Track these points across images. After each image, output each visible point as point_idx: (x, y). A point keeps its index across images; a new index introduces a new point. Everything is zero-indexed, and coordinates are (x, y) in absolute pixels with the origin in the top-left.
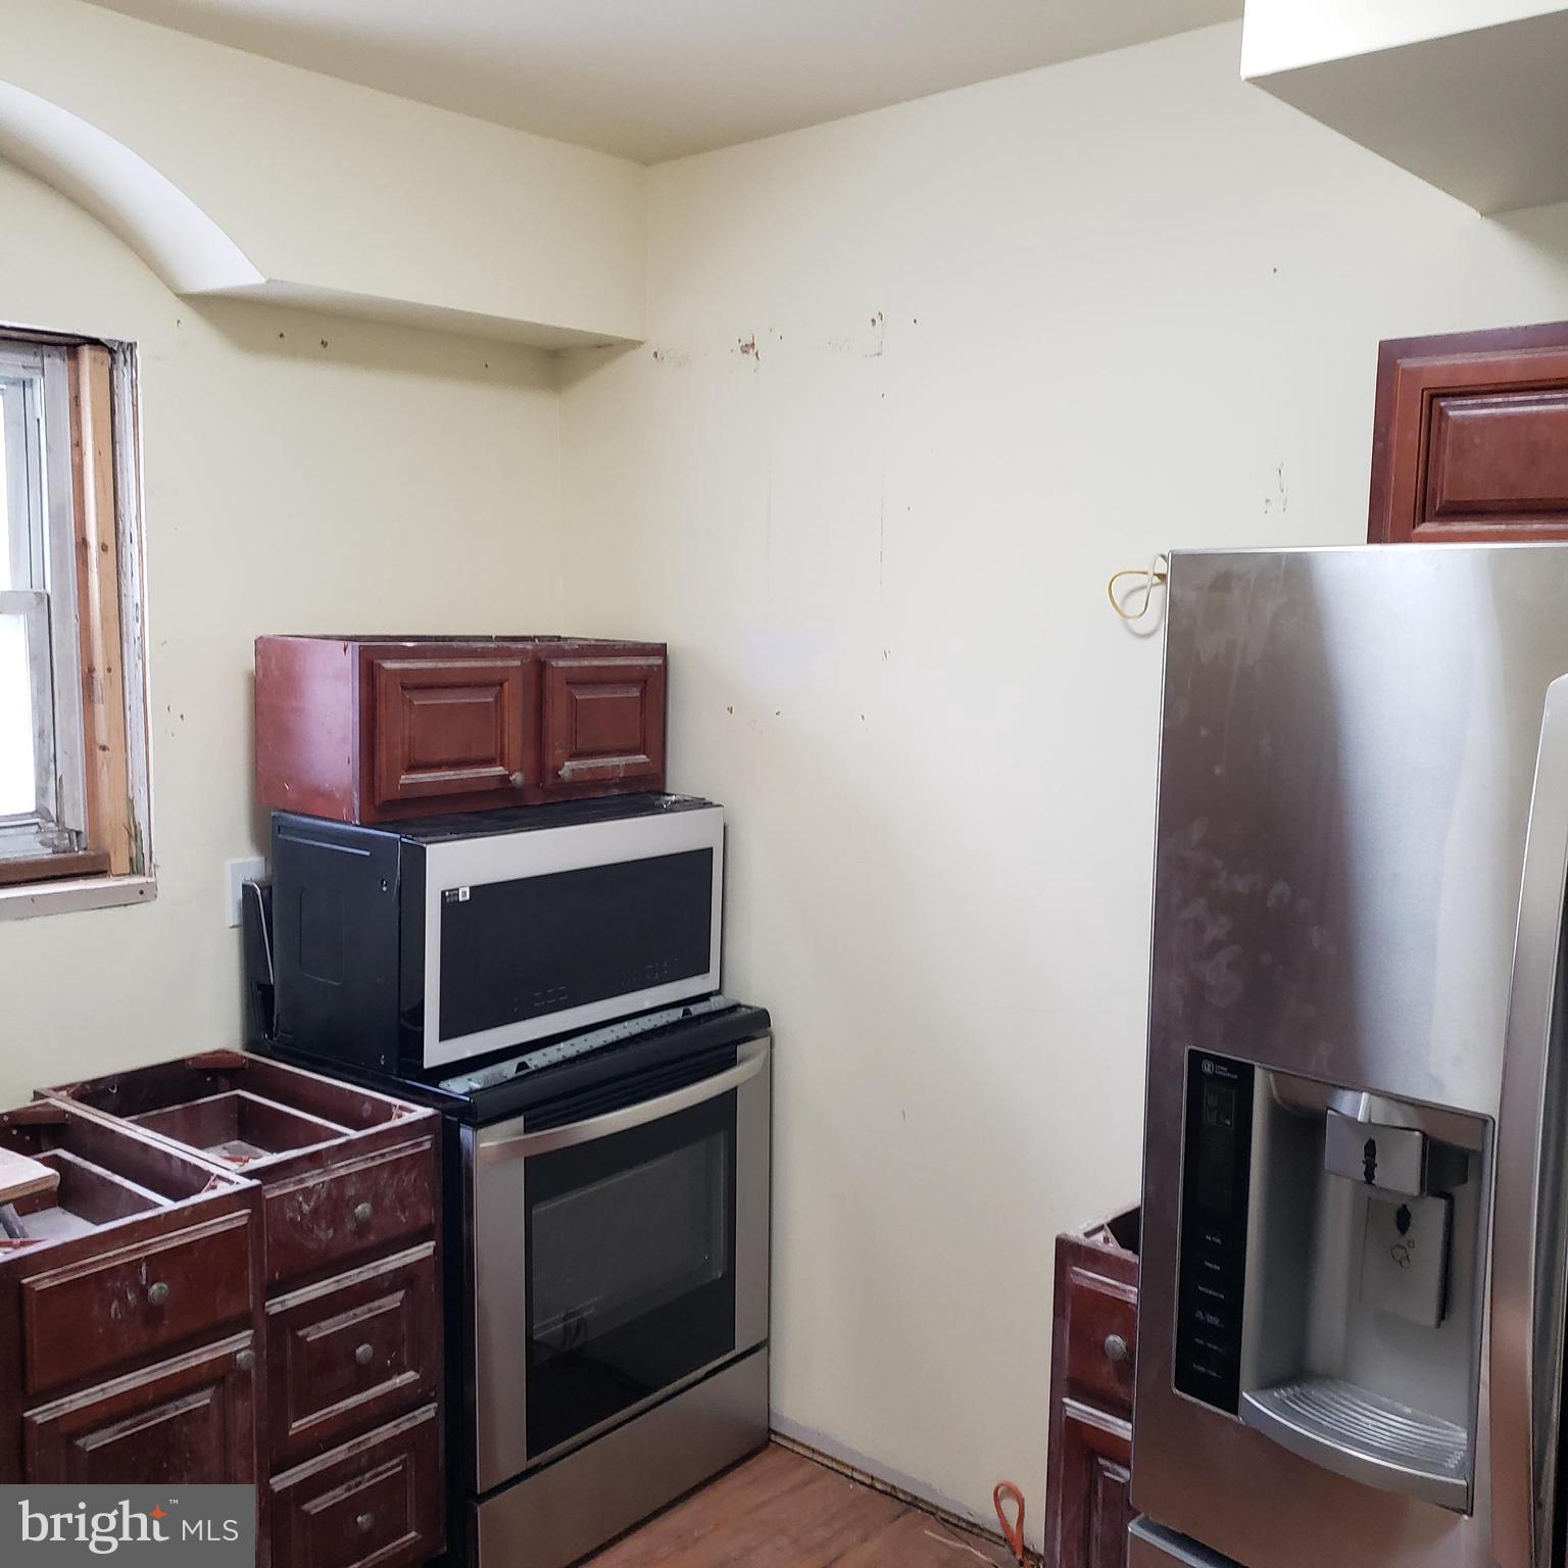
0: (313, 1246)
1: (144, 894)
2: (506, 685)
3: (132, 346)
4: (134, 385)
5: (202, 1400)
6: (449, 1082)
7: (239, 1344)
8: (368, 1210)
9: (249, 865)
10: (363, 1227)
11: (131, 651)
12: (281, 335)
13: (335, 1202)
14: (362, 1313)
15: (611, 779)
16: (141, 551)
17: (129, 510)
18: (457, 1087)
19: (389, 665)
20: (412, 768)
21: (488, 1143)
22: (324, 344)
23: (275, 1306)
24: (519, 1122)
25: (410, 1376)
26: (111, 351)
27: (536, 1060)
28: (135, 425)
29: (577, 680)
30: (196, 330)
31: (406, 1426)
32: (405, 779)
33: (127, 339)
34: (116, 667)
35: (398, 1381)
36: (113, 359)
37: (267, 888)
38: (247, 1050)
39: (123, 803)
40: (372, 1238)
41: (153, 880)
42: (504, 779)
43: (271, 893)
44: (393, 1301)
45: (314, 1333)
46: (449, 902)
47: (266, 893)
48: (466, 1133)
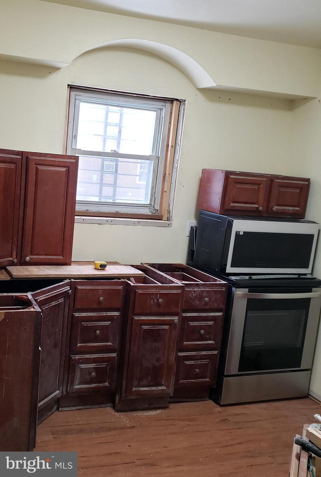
0: (194, 304)
1: (169, 225)
2: (261, 185)
3: (185, 100)
4: (184, 110)
5: (166, 327)
6: (231, 277)
7: (176, 318)
8: (208, 300)
9: (193, 222)
10: (206, 304)
11: (174, 171)
12: (220, 98)
13: (200, 297)
14: (203, 323)
15: (288, 213)
16: (180, 148)
17: (179, 138)
18: (233, 278)
19: (232, 176)
20: (234, 202)
21: (239, 292)
22: (230, 99)
23: (184, 315)
24: (247, 290)
25: (212, 342)
26: (180, 102)
27: (254, 277)
28: (183, 119)
29: (281, 186)
30: (200, 97)
31: (210, 353)
32: (232, 204)
33: (184, 99)
34: (171, 174)
35: (209, 342)
36: (180, 104)
37: (196, 228)
38: (187, 265)
39: (168, 205)
40: (208, 307)
41: (171, 222)
42: (257, 208)
43: (197, 229)
44: (211, 323)
45: (192, 324)
46: (237, 234)
47: (196, 229)
48: (233, 289)
